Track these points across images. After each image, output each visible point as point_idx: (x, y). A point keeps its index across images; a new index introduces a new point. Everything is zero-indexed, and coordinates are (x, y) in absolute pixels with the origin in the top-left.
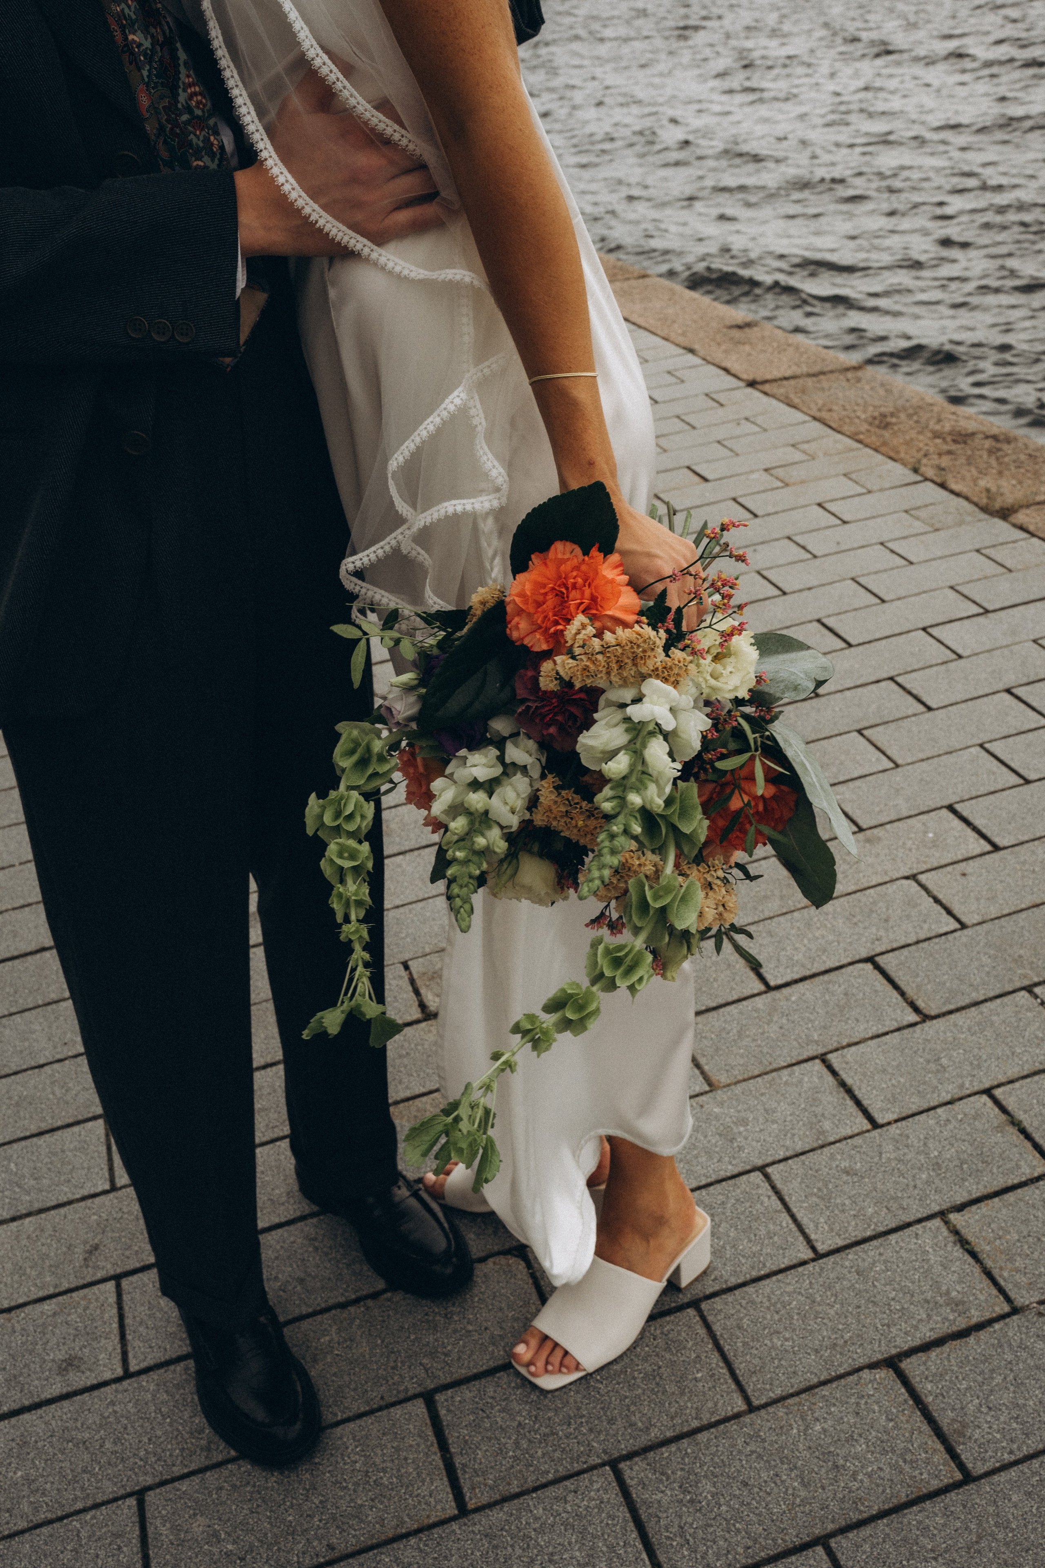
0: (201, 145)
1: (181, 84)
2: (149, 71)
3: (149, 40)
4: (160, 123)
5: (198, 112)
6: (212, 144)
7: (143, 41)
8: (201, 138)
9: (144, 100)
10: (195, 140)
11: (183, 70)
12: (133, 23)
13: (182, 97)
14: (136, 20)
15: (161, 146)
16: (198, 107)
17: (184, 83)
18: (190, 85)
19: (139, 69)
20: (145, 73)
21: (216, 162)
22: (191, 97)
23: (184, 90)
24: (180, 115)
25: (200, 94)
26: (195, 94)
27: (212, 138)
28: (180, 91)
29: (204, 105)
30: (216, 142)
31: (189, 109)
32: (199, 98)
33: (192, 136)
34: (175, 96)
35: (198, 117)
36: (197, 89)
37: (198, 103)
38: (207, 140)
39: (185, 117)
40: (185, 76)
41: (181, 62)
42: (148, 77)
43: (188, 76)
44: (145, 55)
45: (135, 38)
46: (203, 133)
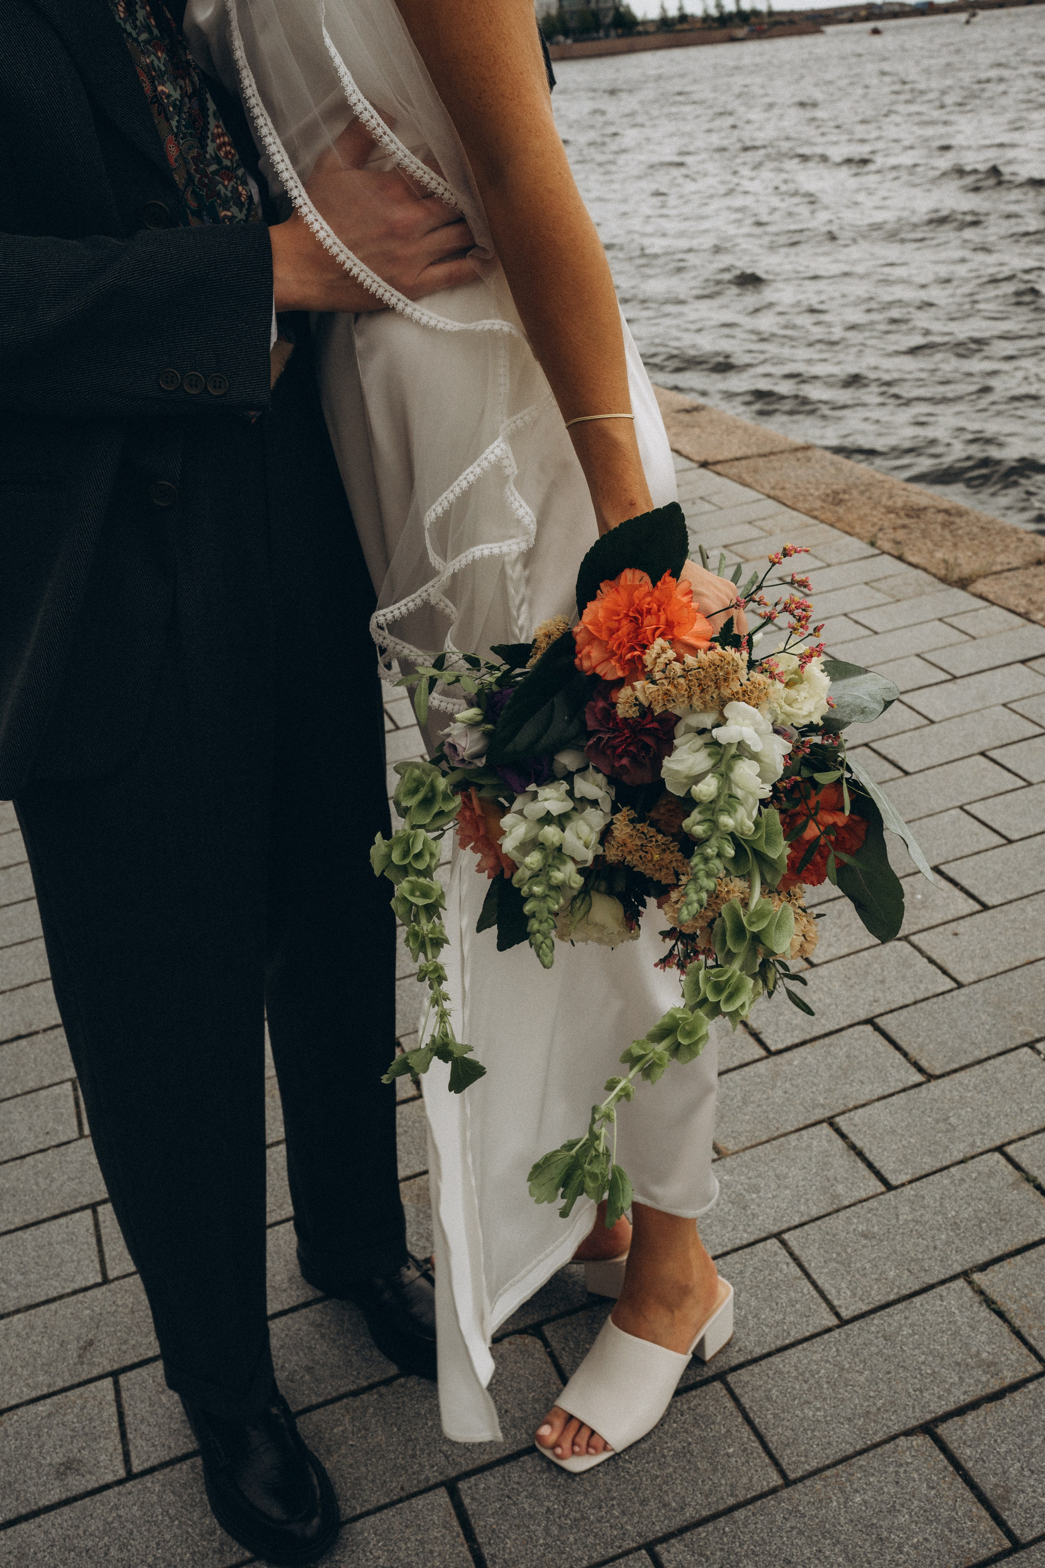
0: (229, 195)
1: (209, 135)
2: (178, 122)
3: (179, 92)
4: (188, 173)
5: (227, 163)
6: (240, 194)
7: (172, 93)
8: (230, 188)
9: (172, 151)
10: (223, 190)
11: (212, 121)
12: (162, 74)
13: (211, 148)
14: (166, 72)
15: (189, 196)
16: (227, 158)
17: (213, 134)
18: (219, 136)
19: (168, 120)
20: (174, 123)
21: (245, 211)
22: (220, 147)
23: (213, 141)
24: (208, 166)
25: (229, 144)
26: (224, 144)
27: (240, 188)
28: (209, 141)
29: (233, 156)
30: (244, 192)
31: (217, 159)
32: (228, 148)
33: (220, 186)
34: (204, 147)
35: (227, 168)
36: (226, 139)
37: (227, 153)
38: (235, 190)
39: (213, 167)
40: (214, 126)
41: (210, 113)
42: (177, 127)
43: (218, 127)
44: (174, 106)
45: (165, 89)
46: (232, 183)
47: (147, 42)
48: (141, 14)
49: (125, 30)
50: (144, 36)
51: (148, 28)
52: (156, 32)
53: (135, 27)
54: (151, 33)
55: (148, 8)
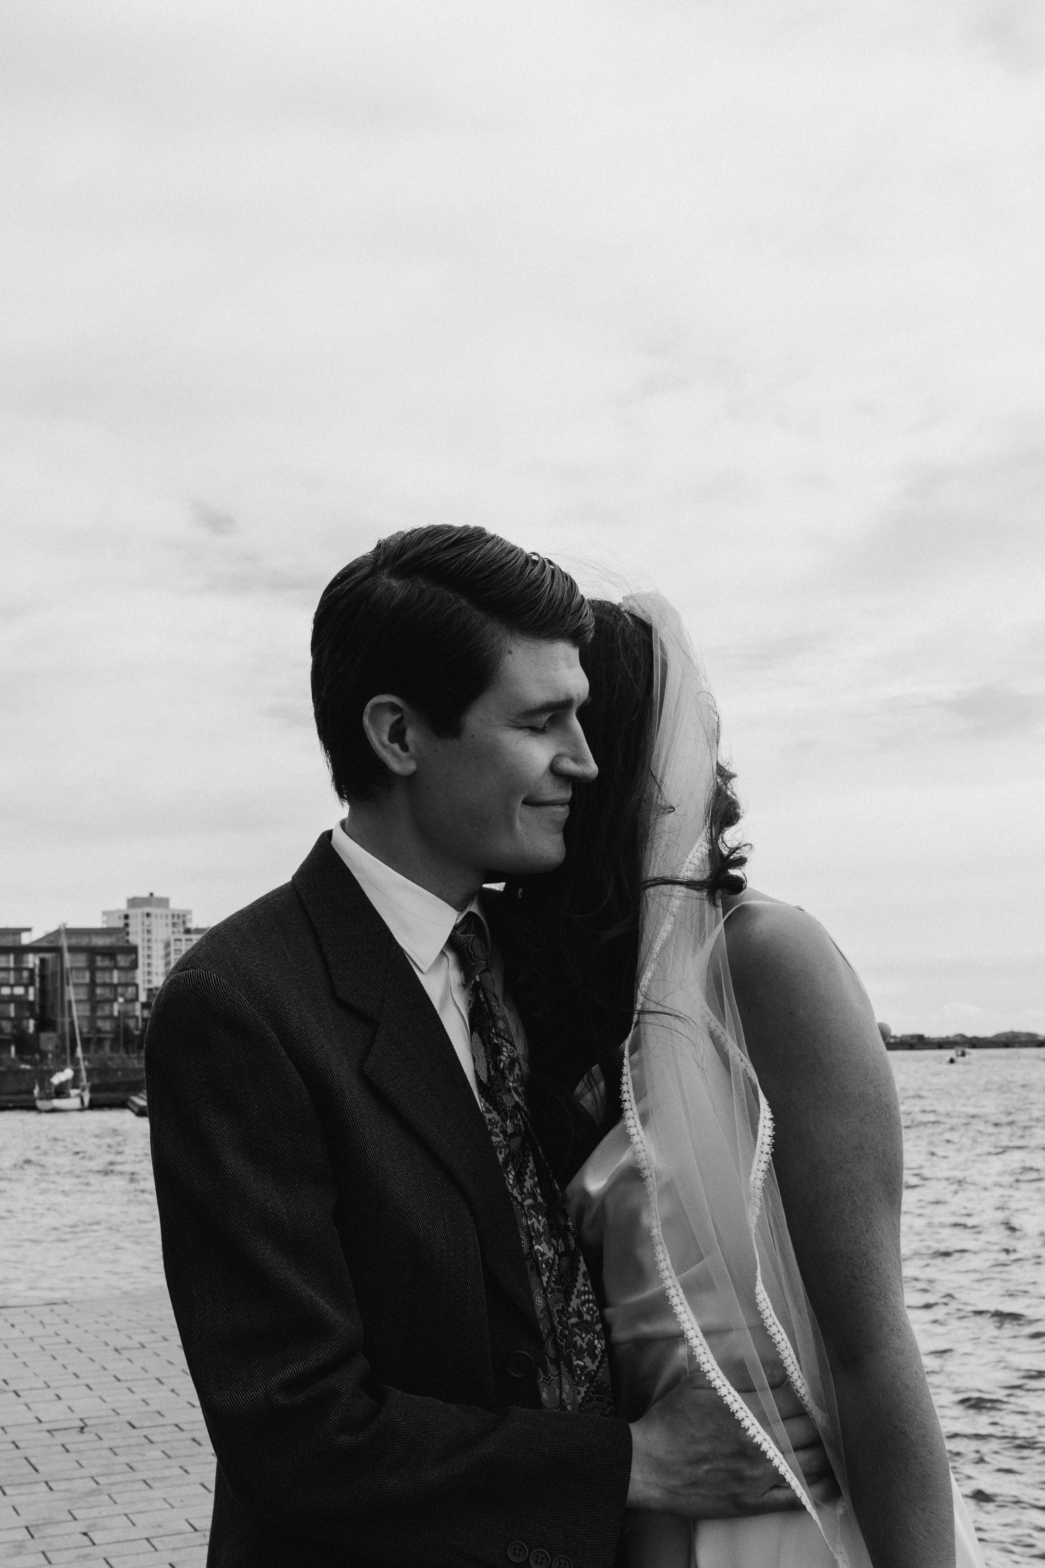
0: (585, 1346)
1: (575, 1291)
2: (548, 1278)
3: (552, 1251)
4: (552, 1324)
5: (587, 1317)
6: (595, 1347)
7: (547, 1251)
8: (586, 1340)
9: (539, 1302)
10: (579, 1342)
11: (580, 1279)
12: (539, 1235)
13: (574, 1303)
14: (543, 1233)
15: (549, 1344)
16: (588, 1313)
17: (578, 1291)
18: (585, 1293)
19: (539, 1275)
20: (545, 1279)
21: (597, 1363)
22: (583, 1303)
23: (578, 1297)
24: (568, 1318)
25: (592, 1302)
26: (588, 1301)
27: (596, 1342)
28: (574, 1297)
29: (595, 1312)
30: (599, 1346)
31: (579, 1314)
32: (591, 1305)
33: (577, 1338)
34: (568, 1301)
35: (586, 1321)
36: (591, 1297)
37: (589, 1309)
38: (591, 1343)
39: (573, 1320)
40: (580, 1284)
41: (580, 1273)
42: (547, 1283)
43: (585, 1285)
44: (547, 1263)
45: (540, 1248)
46: (589, 1336)
47: (531, 1207)
48: (529, 1183)
49: (512, 1194)
50: (529, 1202)
51: (533, 1196)
52: (540, 1199)
53: (522, 1193)
54: (535, 1199)
55: (536, 1179)
